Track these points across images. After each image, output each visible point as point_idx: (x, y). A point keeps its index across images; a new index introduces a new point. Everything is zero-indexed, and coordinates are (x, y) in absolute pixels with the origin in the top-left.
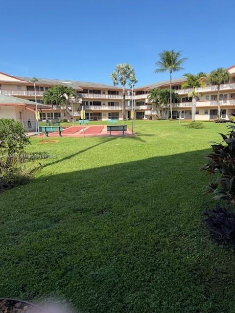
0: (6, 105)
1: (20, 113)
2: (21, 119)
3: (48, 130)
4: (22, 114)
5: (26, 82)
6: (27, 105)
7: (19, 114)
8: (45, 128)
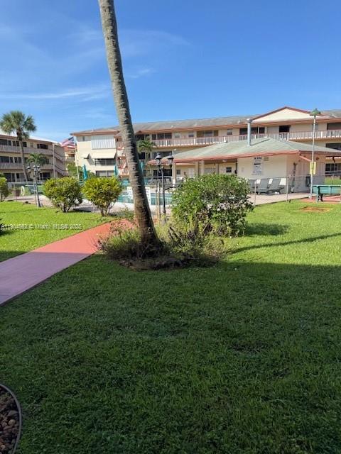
0: (274, 154)
1: (295, 165)
2: (294, 173)
3: (323, 191)
4: (297, 166)
5: (328, 117)
6: (303, 153)
7: (293, 167)
8: (319, 187)
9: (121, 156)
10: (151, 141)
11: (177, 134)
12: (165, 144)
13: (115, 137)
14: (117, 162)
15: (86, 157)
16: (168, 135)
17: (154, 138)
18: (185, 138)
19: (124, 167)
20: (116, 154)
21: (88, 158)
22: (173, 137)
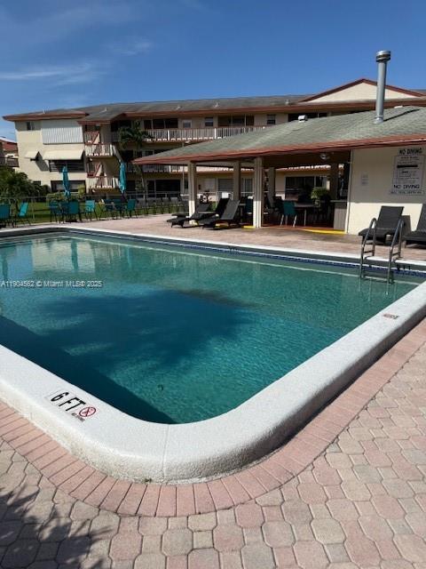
9: (91, 154)
10: (142, 130)
11: (185, 121)
12: (166, 136)
13: (80, 123)
14: (87, 166)
15: (34, 156)
16: (170, 121)
17: (148, 125)
18: (199, 127)
19: (98, 174)
20: (84, 152)
21: (38, 159)
22: (180, 125)
